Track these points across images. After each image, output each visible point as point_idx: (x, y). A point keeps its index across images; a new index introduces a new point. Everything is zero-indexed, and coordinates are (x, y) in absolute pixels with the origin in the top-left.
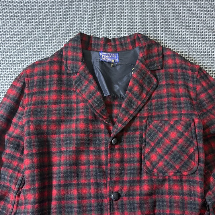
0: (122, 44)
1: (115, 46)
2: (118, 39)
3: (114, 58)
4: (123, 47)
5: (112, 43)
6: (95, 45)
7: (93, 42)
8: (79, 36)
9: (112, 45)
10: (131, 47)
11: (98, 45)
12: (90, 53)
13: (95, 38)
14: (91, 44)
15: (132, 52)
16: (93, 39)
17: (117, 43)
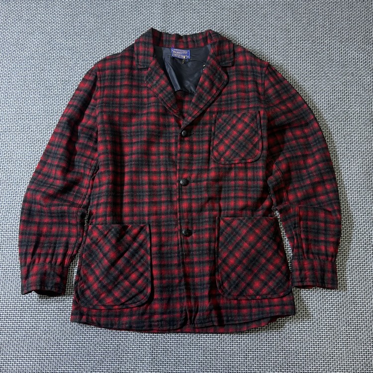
0: (193, 41)
1: (187, 42)
2: (190, 35)
3: (186, 54)
4: (194, 45)
5: (184, 40)
6: (166, 41)
7: (164, 39)
8: (151, 31)
9: (183, 42)
10: (203, 44)
11: (169, 41)
12: (161, 49)
13: (167, 34)
14: (163, 40)
15: (204, 49)
16: (164, 35)
17: (189, 40)
